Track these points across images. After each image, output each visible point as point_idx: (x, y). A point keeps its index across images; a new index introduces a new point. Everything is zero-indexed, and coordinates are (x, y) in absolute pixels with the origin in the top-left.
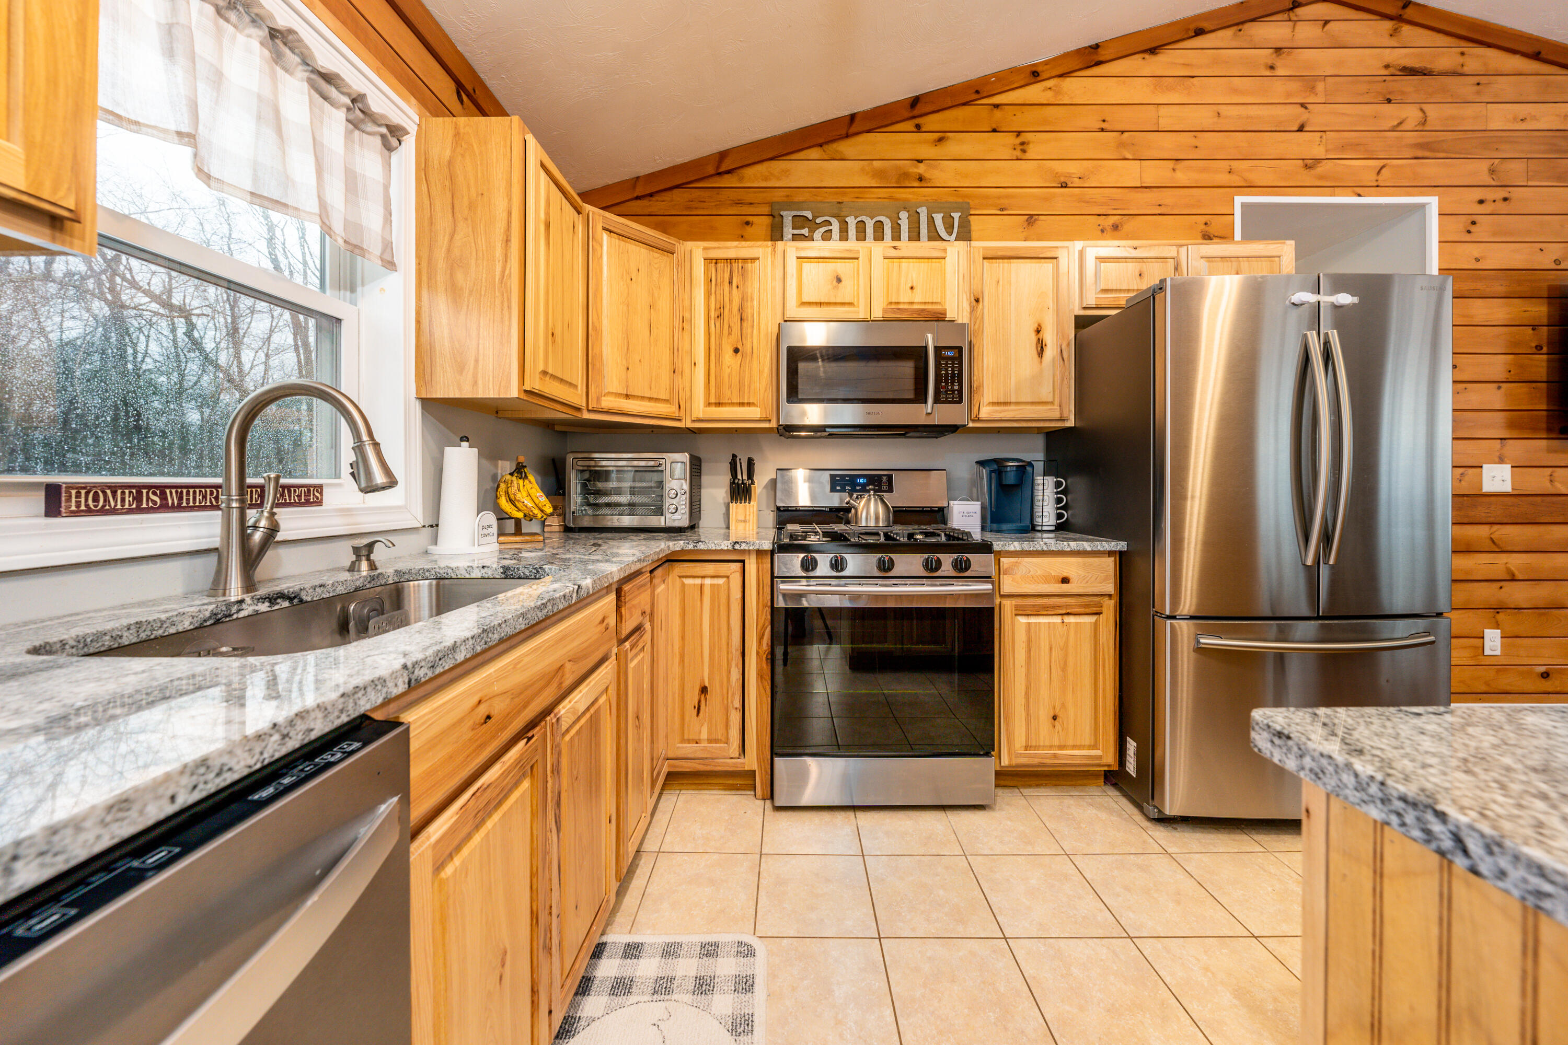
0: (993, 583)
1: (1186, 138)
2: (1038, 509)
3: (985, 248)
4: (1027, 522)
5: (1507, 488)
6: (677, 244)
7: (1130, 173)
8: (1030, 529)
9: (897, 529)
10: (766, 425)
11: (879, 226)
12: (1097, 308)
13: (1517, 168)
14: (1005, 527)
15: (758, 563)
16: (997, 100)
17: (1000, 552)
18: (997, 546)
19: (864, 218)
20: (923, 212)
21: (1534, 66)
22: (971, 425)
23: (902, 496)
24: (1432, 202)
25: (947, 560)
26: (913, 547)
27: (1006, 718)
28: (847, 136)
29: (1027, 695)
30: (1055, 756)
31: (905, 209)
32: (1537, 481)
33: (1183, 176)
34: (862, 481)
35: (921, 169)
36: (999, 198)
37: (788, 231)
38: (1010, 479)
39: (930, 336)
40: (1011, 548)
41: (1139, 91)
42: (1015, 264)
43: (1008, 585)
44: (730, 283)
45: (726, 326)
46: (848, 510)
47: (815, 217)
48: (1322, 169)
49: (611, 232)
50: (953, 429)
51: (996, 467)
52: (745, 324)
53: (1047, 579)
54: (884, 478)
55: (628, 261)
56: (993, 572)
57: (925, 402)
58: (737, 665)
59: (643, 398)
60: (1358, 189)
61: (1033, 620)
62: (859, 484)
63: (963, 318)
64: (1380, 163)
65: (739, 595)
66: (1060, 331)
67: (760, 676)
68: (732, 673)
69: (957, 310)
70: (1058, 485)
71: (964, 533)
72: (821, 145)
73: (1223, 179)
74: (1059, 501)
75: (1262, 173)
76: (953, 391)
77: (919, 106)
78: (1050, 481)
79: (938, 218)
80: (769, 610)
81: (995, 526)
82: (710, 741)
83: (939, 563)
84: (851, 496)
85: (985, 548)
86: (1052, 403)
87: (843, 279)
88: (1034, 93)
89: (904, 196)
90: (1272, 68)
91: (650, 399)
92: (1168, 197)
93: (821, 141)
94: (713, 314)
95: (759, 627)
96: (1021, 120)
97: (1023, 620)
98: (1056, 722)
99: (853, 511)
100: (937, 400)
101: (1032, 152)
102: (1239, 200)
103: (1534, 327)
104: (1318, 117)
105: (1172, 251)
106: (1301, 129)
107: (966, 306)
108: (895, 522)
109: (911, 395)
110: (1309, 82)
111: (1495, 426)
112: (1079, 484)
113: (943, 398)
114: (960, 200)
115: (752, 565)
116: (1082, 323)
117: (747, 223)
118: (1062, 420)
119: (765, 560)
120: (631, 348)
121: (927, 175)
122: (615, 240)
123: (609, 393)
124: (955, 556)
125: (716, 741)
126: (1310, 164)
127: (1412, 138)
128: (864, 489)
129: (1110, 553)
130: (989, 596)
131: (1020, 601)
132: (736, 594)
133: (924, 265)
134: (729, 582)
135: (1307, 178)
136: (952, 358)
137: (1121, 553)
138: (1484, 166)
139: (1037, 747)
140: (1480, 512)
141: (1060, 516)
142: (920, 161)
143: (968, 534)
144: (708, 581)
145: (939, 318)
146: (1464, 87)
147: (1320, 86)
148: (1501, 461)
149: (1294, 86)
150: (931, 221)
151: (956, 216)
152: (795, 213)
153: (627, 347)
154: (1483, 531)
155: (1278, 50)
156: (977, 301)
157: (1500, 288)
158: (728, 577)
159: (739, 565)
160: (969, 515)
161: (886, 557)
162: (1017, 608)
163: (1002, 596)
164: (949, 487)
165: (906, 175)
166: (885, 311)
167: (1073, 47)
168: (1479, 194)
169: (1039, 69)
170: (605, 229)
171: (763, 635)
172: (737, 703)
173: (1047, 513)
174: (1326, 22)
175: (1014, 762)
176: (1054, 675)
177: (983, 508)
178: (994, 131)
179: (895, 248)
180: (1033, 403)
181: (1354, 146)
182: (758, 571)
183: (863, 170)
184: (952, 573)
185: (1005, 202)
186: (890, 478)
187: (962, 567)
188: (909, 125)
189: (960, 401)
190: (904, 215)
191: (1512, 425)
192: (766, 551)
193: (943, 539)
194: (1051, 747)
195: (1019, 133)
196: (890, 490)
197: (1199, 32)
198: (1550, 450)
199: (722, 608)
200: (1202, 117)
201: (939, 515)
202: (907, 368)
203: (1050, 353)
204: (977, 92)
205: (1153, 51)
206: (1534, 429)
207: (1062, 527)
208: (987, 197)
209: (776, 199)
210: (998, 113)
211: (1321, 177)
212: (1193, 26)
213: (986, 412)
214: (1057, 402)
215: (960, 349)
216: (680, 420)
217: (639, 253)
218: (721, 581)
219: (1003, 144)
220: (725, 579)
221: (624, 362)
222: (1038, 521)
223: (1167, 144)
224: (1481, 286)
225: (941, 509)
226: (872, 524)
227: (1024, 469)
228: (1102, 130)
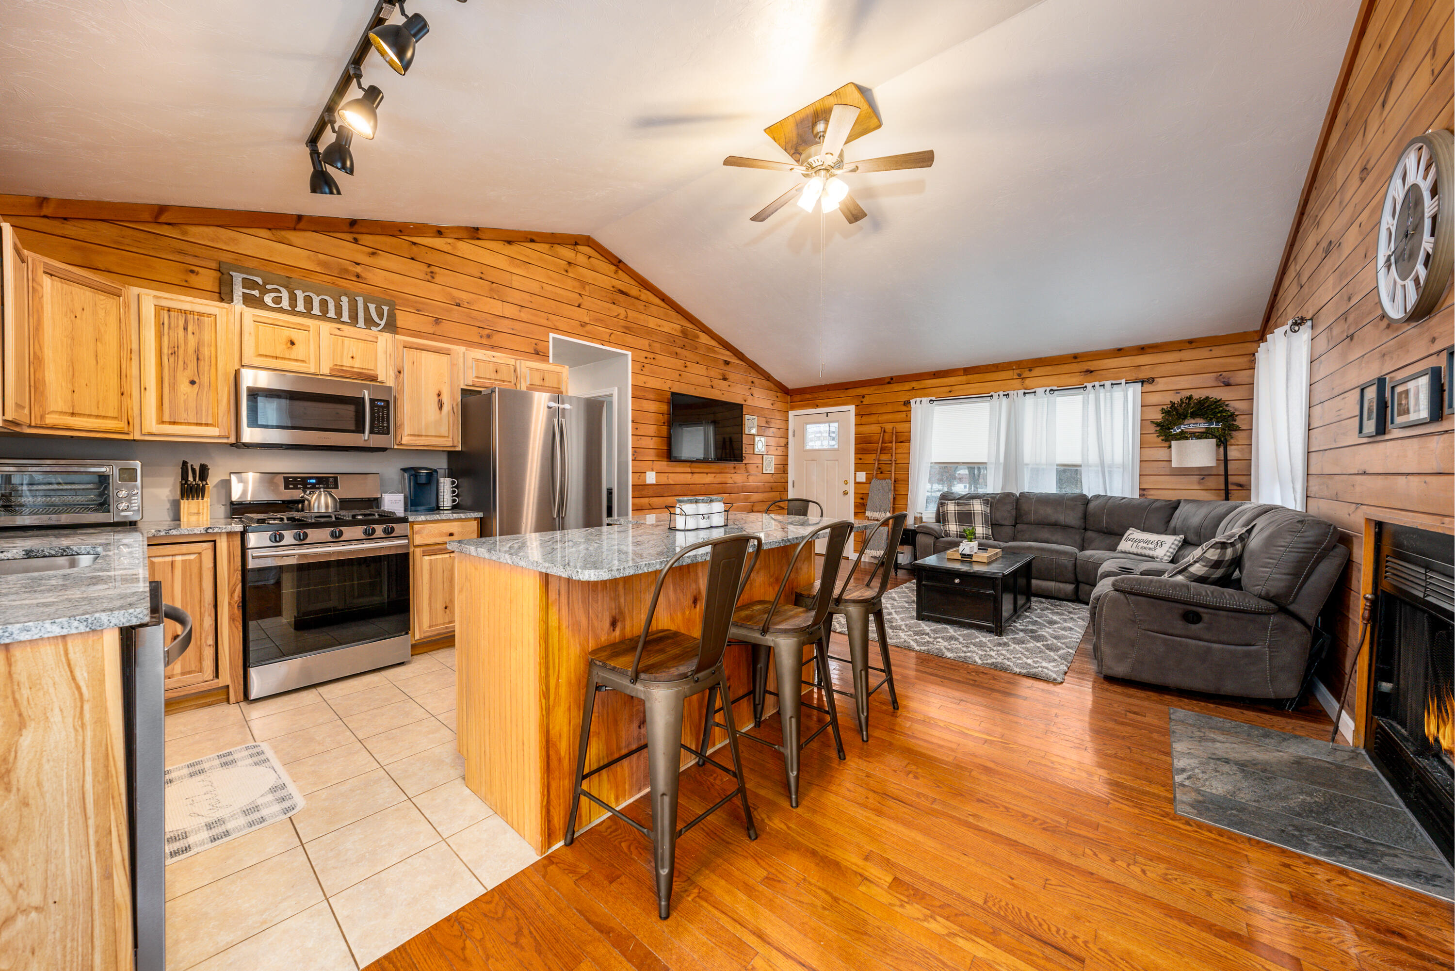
0: (408, 539)
1: (527, 296)
2: (441, 497)
3: (404, 341)
4: (434, 505)
5: (654, 482)
6: (123, 289)
7: (497, 307)
8: (437, 509)
9: (343, 513)
10: (225, 441)
11: (324, 304)
12: (473, 386)
13: (657, 345)
14: (419, 508)
15: (228, 542)
16: (414, 239)
17: (413, 522)
18: (411, 519)
19: (311, 294)
20: (360, 301)
21: (662, 304)
22: (396, 447)
23: (346, 490)
24: (629, 353)
25: (379, 529)
26: (354, 523)
27: (418, 613)
28: (295, 229)
29: (430, 598)
30: (446, 628)
31: (346, 295)
32: (664, 479)
33: (524, 315)
34: (313, 481)
35: (358, 269)
36: (416, 302)
37: (239, 291)
38: (423, 480)
39: (366, 392)
40: (420, 519)
41: (501, 262)
42: (424, 353)
43: (418, 540)
44: (185, 329)
45: (181, 363)
46: (302, 501)
47: (265, 284)
48: (589, 327)
49: (51, 275)
50: (384, 450)
51: (413, 472)
52: (201, 363)
53: (441, 535)
54: (331, 479)
55: (72, 301)
56: (409, 533)
57: (363, 432)
58: (210, 615)
59: (90, 416)
60: (603, 342)
61: (433, 557)
62: (310, 484)
63: (390, 383)
64: (611, 331)
65: (211, 565)
66: (453, 398)
67: (232, 619)
68: (205, 621)
69: (386, 376)
70: (453, 483)
71: (391, 512)
72: (270, 229)
73: (544, 322)
74: (454, 492)
75: (562, 324)
76: (383, 427)
77: (356, 226)
78: (448, 481)
79: (372, 307)
80: (239, 573)
81: (413, 508)
82: (183, 674)
83: (374, 531)
84: (305, 492)
85: (404, 520)
86: (448, 437)
87: (296, 342)
88: (438, 242)
89: (345, 285)
90: (567, 271)
91: (97, 417)
92: (518, 326)
93: (270, 226)
94: (165, 351)
95: (231, 586)
96: (431, 258)
97: (427, 558)
98: (447, 610)
99: (306, 502)
100: (372, 432)
101: (437, 279)
102: (551, 335)
103: (663, 414)
104: (587, 302)
105: (512, 362)
106: (579, 306)
107: (392, 374)
108: (341, 509)
109: (353, 428)
110: (583, 284)
111: (651, 455)
112: (465, 482)
113: (376, 430)
114: (388, 298)
115: (223, 544)
116: (464, 391)
117: (192, 271)
118: (453, 446)
119: (235, 539)
120: (76, 374)
121: (363, 275)
122: (58, 283)
123: (53, 412)
124: (385, 526)
125: (190, 673)
126: (583, 325)
127: (622, 323)
128: (314, 487)
129: (475, 519)
130: (407, 546)
131: (425, 548)
132: (208, 563)
133: (361, 344)
134: (200, 557)
135: (580, 331)
136: (381, 406)
137: (481, 518)
138: (647, 342)
139: (436, 625)
140: (645, 493)
141: (454, 501)
142: (358, 264)
143: (394, 513)
144: (179, 558)
145: (374, 378)
146: (640, 305)
147: (587, 287)
148: (652, 470)
149: (576, 284)
150: (366, 309)
151: (386, 308)
152: (245, 276)
153: (73, 370)
154: (646, 500)
155: (569, 263)
156: (400, 372)
157: (652, 396)
158: (200, 553)
159: (212, 543)
160: (396, 502)
161: (337, 529)
162: (424, 552)
163: (415, 547)
164: (382, 485)
165: (346, 271)
166: (331, 369)
167: (464, 225)
168: (645, 354)
169: (443, 230)
170: (45, 272)
171: (235, 590)
172: (211, 641)
173: (446, 500)
174: (590, 257)
175: (423, 636)
176: (445, 585)
177: (405, 498)
178: (412, 259)
179: (339, 329)
180: (436, 436)
181: (601, 320)
182: (229, 547)
183: (309, 257)
184: (383, 535)
185: (421, 306)
186: (336, 479)
187: (389, 533)
188: (349, 237)
189: (388, 433)
190: (345, 300)
191: (658, 455)
192: (236, 533)
193: (377, 516)
194: (444, 624)
195: (429, 265)
196: (336, 487)
197: (532, 241)
198: (668, 466)
199: (193, 576)
200: (535, 287)
201: (375, 502)
202: (350, 409)
203: (446, 408)
204: (400, 231)
205: (509, 242)
206: (663, 457)
207: (455, 508)
208: (408, 300)
209: (223, 259)
210: (414, 248)
211: (587, 332)
212: (529, 237)
213: (405, 440)
214: (451, 436)
215: (387, 402)
216: (128, 434)
217: (83, 296)
218: (192, 557)
219: (418, 269)
220: (196, 556)
221: (70, 386)
222: (441, 504)
223: (516, 297)
224: (647, 395)
225: (376, 499)
226: (323, 510)
227: (432, 474)
228: (481, 278)
